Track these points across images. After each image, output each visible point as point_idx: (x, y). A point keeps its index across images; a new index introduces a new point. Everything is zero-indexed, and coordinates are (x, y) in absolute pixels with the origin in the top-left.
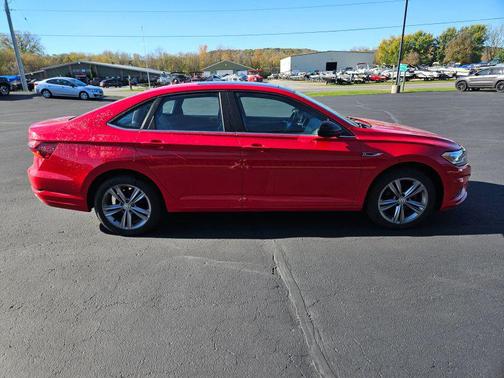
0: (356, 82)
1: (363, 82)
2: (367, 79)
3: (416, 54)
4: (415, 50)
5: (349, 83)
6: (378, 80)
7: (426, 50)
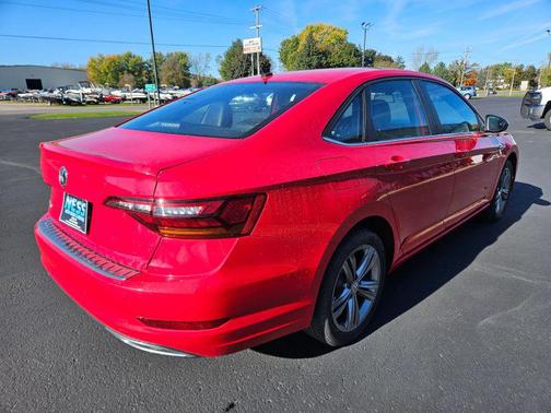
0: (89, 103)
1: (97, 104)
2: (101, 100)
3: (132, 77)
4: (129, 71)
5: (79, 104)
6: (116, 101)
7: (140, 72)
